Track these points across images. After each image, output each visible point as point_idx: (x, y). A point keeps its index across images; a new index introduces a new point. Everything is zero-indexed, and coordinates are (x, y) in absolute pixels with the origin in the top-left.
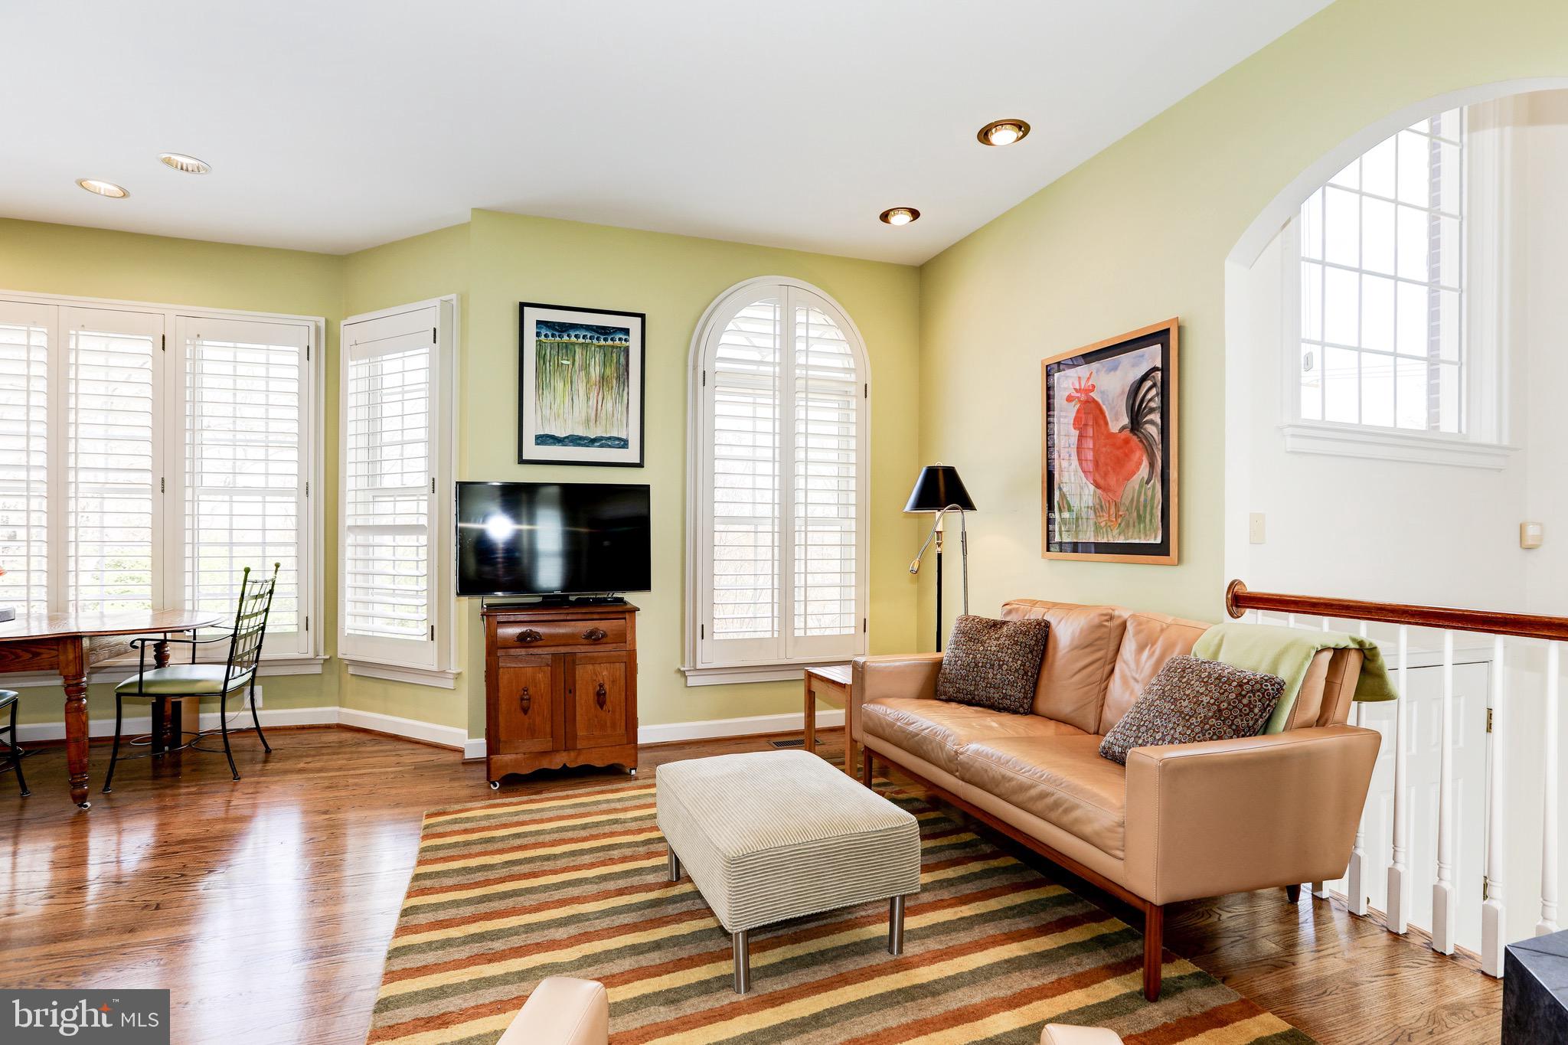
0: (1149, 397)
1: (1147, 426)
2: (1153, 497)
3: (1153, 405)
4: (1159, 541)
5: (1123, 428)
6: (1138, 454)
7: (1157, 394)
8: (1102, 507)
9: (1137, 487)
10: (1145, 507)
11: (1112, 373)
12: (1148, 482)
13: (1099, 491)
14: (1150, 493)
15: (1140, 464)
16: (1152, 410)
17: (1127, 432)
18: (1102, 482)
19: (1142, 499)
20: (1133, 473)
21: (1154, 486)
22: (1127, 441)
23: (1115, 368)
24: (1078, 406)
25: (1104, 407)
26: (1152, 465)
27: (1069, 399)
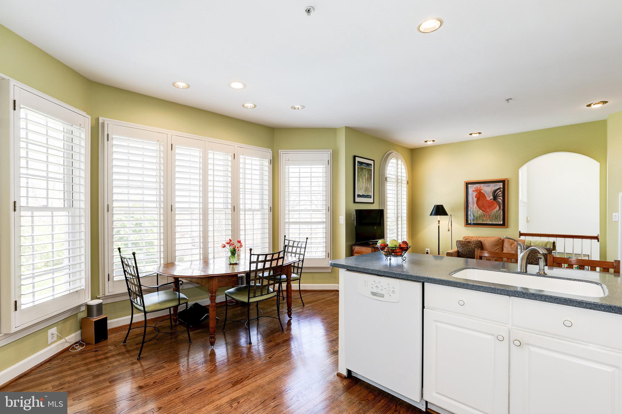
0: (499, 193)
1: (499, 199)
2: (500, 214)
3: (500, 195)
4: (502, 223)
5: (491, 199)
6: (495, 205)
7: (501, 193)
8: (484, 216)
9: (495, 212)
10: (498, 216)
11: (488, 187)
12: (498, 211)
13: (483, 212)
14: (499, 213)
15: (496, 207)
16: (500, 196)
17: (492, 200)
18: (485, 210)
19: (497, 214)
20: (494, 209)
21: (500, 212)
22: (492, 202)
23: (489, 186)
24: (477, 193)
25: (485, 194)
26: (500, 208)
27: (473, 191)
